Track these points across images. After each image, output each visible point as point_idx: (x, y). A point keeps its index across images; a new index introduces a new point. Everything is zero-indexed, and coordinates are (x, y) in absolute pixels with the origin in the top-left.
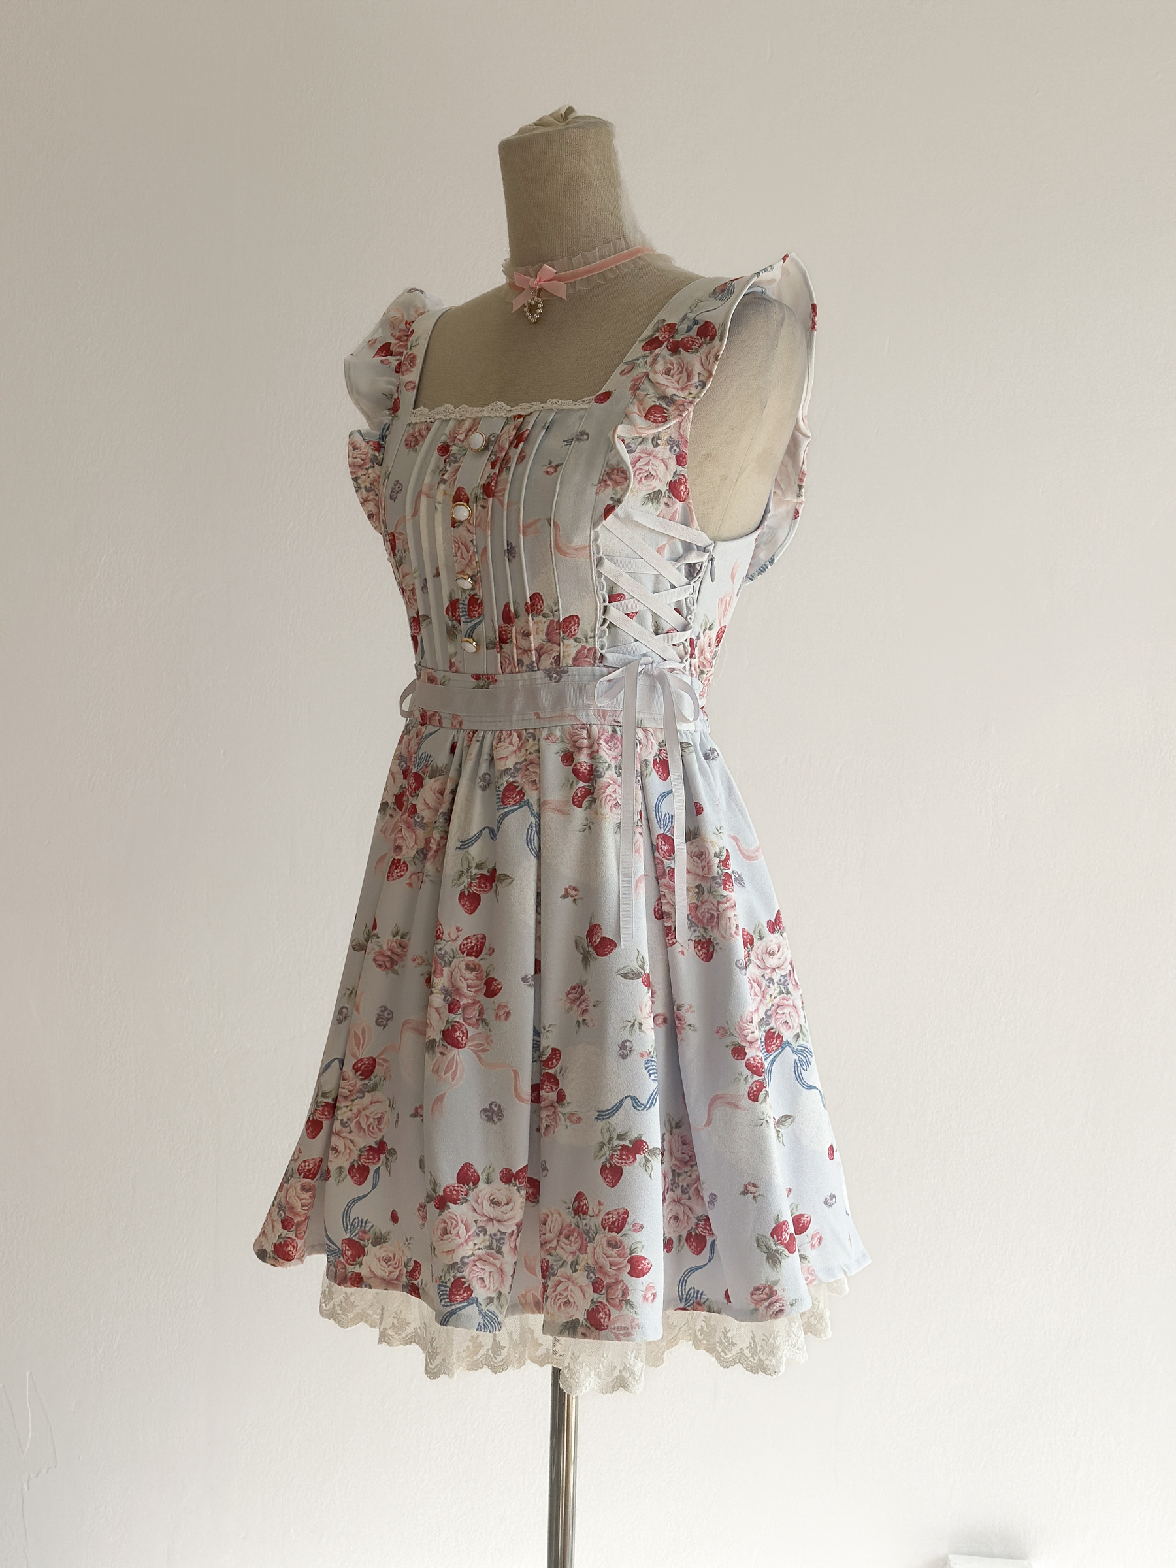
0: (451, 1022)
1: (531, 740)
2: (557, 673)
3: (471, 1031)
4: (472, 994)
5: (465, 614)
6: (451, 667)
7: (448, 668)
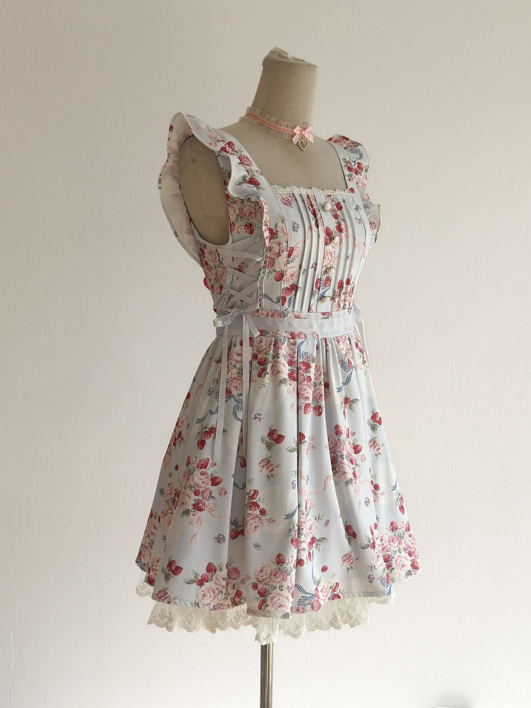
2: (350, 309)
5: (323, 285)
6: (309, 310)
7: (307, 311)
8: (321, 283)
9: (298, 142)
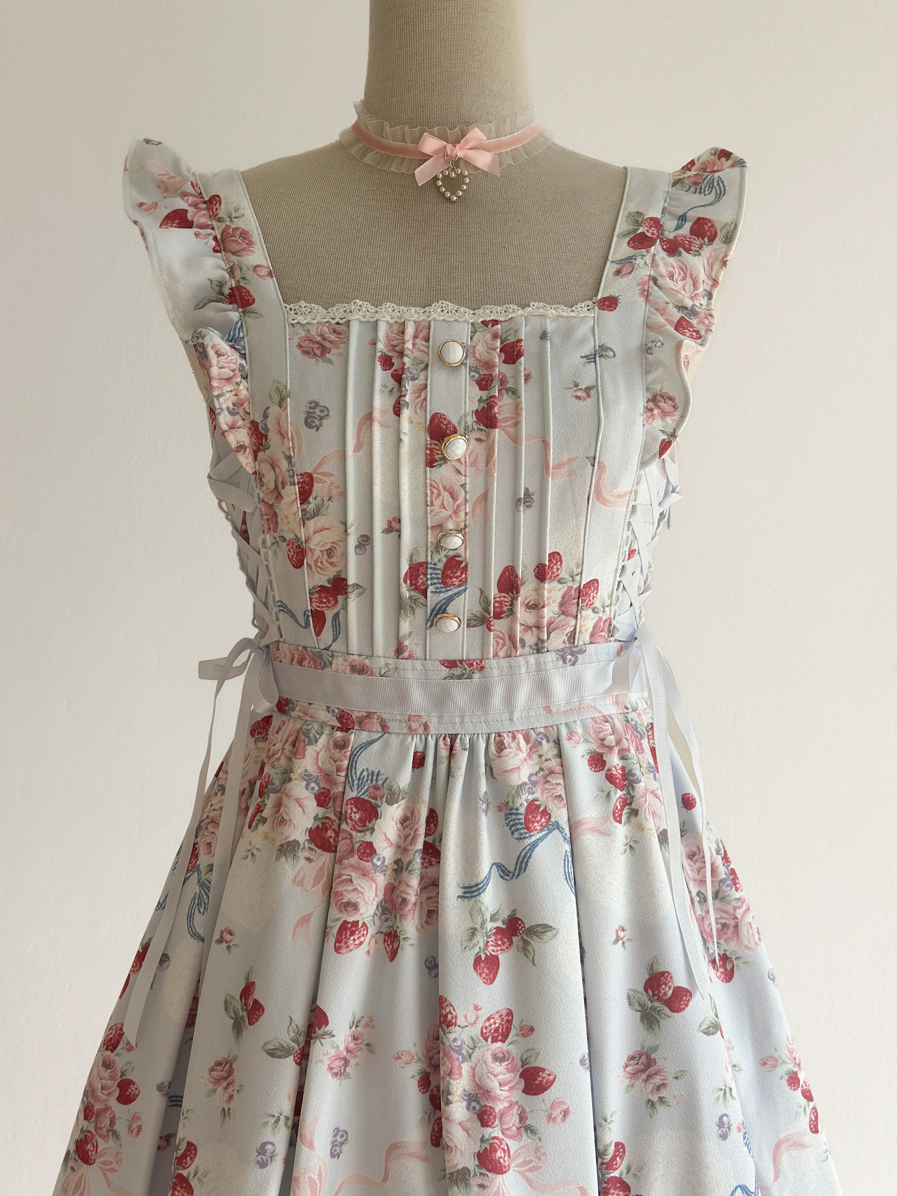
0: (488, 1140)
1: (544, 742)
2: (573, 654)
3: (513, 1145)
4: (507, 1094)
5: (436, 581)
6: (399, 651)
7: (393, 654)
8: (429, 576)
9: (436, 178)
